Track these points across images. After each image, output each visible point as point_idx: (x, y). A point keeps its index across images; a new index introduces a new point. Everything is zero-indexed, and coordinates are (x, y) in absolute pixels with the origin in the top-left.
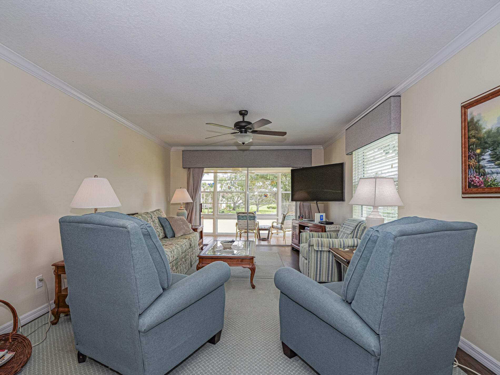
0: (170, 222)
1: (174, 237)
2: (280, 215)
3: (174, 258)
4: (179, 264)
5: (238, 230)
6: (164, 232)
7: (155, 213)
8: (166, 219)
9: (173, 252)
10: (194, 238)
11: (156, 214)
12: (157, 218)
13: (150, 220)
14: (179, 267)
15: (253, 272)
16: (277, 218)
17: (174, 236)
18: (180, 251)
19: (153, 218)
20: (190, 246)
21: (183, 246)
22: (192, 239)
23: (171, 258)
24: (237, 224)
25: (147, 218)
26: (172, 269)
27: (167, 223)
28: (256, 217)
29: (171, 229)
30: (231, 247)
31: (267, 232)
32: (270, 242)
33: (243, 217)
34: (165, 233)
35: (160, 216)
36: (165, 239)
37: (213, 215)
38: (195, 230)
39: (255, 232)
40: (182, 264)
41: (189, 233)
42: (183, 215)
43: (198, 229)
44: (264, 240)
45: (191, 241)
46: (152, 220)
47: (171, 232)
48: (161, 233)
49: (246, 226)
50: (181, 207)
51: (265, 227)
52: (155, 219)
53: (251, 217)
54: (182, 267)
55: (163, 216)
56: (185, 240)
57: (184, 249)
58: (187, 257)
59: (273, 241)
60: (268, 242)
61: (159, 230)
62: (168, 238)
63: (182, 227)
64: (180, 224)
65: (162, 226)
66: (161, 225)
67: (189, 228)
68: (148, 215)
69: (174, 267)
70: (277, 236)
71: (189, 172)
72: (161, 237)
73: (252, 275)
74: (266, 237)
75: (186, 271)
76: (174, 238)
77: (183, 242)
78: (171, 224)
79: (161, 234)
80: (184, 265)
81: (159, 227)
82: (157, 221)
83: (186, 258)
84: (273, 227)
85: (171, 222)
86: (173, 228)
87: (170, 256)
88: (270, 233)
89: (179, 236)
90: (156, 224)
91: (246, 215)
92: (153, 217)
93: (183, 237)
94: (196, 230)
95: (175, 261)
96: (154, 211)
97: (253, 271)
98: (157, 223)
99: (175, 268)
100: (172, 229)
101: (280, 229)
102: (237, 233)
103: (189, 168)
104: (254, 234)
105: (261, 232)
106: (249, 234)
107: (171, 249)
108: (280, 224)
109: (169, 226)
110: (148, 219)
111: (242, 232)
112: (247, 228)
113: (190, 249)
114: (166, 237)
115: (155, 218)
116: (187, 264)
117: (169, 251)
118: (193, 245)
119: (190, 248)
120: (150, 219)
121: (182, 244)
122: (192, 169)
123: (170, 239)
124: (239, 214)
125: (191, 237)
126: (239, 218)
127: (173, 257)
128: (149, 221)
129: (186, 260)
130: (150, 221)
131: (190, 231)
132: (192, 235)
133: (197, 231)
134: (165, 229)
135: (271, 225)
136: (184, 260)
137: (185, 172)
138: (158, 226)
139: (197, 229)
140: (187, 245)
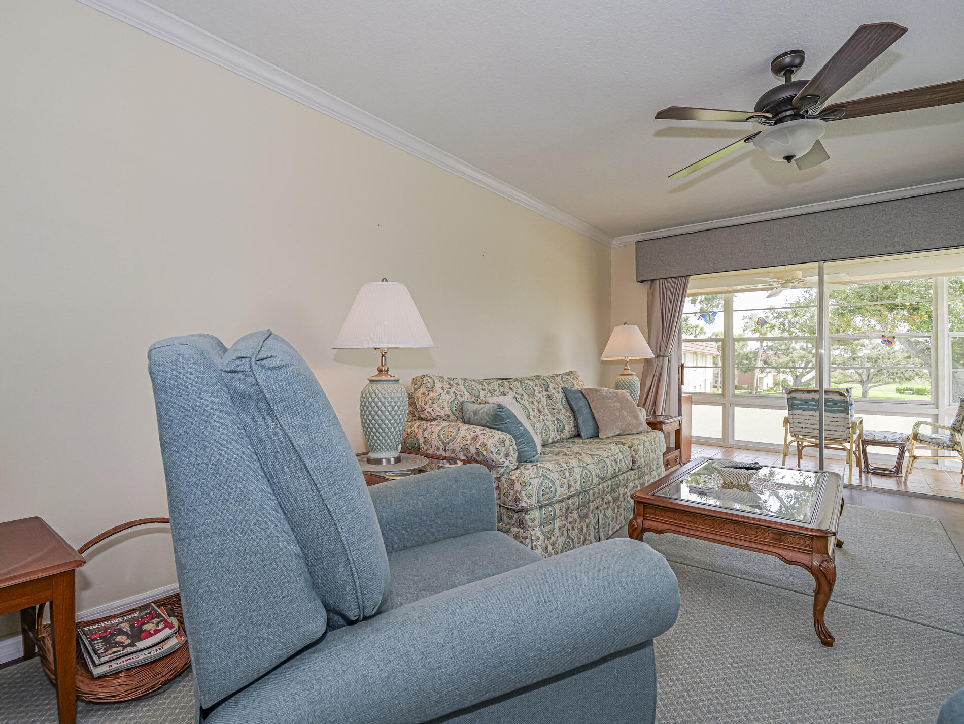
0: (589, 401)
1: (598, 436)
2: (946, 403)
3: (572, 489)
4: (592, 506)
5: (790, 438)
6: (574, 423)
7: (558, 378)
8: (582, 393)
9: (567, 474)
10: (647, 444)
11: (561, 382)
12: (560, 390)
13: (539, 393)
14: (591, 515)
15: (825, 587)
16: (935, 412)
17: (596, 435)
18: (594, 473)
19: (551, 389)
20: (633, 463)
21: (607, 461)
22: (641, 448)
23: (559, 489)
24: (786, 421)
25: (534, 387)
26: (567, 518)
27: (583, 403)
28: (851, 405)
29: (590, 417)
30: (749, 483)
31: (895, 451)
32: (905, 483)
33: (806, 402)
34: (576, 426)
35: (568, 386)
36: (576, 440)
37: (723, 395)
38: (655, 425)
39: (849, 448)
40: (602, 508)
41: (635, 431)
42: (627, 386)
43: (663, 423)
44: (882, 473)
45: (636, 451)
46: (544, 393)
47: (591, 424)
48: (566, 425)
49: (818, 427)
50: (626, 369)
51: (885, 437)
52: (554, 391)
53: (835, 403)
54: (601, 517)
55: (578, 387)
56: (616, 448)
57: (611, 471)
58: (621, 492)
59: (917, 482)
60: (898, 483)
61: (561, 417)
62: (582, 438)
63: (618, 414)
64: (614, 406)
65: (572, 410)
66: (568, 407)
67: (637, 418)
68: (537, 381)
69: (575, 512)
70: (935, 467)
71: (652, 290)
72: (567, 433)
73: (821, 596)
74: (892, 465)
75: (618, 527)
76: (596, 440)
77: (609, 451)
78: (591, 405)
79: (567, 428)
80: (609, 512)
81: (563, 411)
82: (559, 396)
83: (617, 494)
84: (916, 437)
85: (593, 401)
86: (596, 416)
87: (557, 483)
88: (907, 454)
89: (610, 435)
90: (556, 403)
91: (816, 396)
92: (551, 386)
93: (617, 439)
94: (658, 426)
95: (576, 498)
96: (557, 375)
97: (823, 581)
98: (559, 400)
99: (575, 515)
100: (594, 418)
101: (948, 447)
102: (787, 446)
103: (653, 281)
104: (845, 453)
105: (870, 449)
106: (826, 451)
107: (564, 465)
108: (948, 432)
109: (586, 411)
110: (537, 390)
111: (805, 444)
112: (818, 435)
113: (632, 472)
114: (579, 435)
115: (554, 389)
116: (622, 509)
117: (555, 470)
118: (641, 462)
119: (632, 469)
120: (541, 390)
121: (605, 456)
122: (658, 281)
123: (587, 440)
124: (793, 395)
125: (636, 442)
126: (792, 406)
127: (569, 487)
128: (537, 394)
129: (616, 500)
130: (539, 395)
131: (639, 427)
132: (642, 437)
133: (661, 429)
134: (578, 415)
135: (909, 432)
136: (610, 498)
137: (643, 289)
138: (561, 407)
139: (661, 423)
140: (620, 461)
